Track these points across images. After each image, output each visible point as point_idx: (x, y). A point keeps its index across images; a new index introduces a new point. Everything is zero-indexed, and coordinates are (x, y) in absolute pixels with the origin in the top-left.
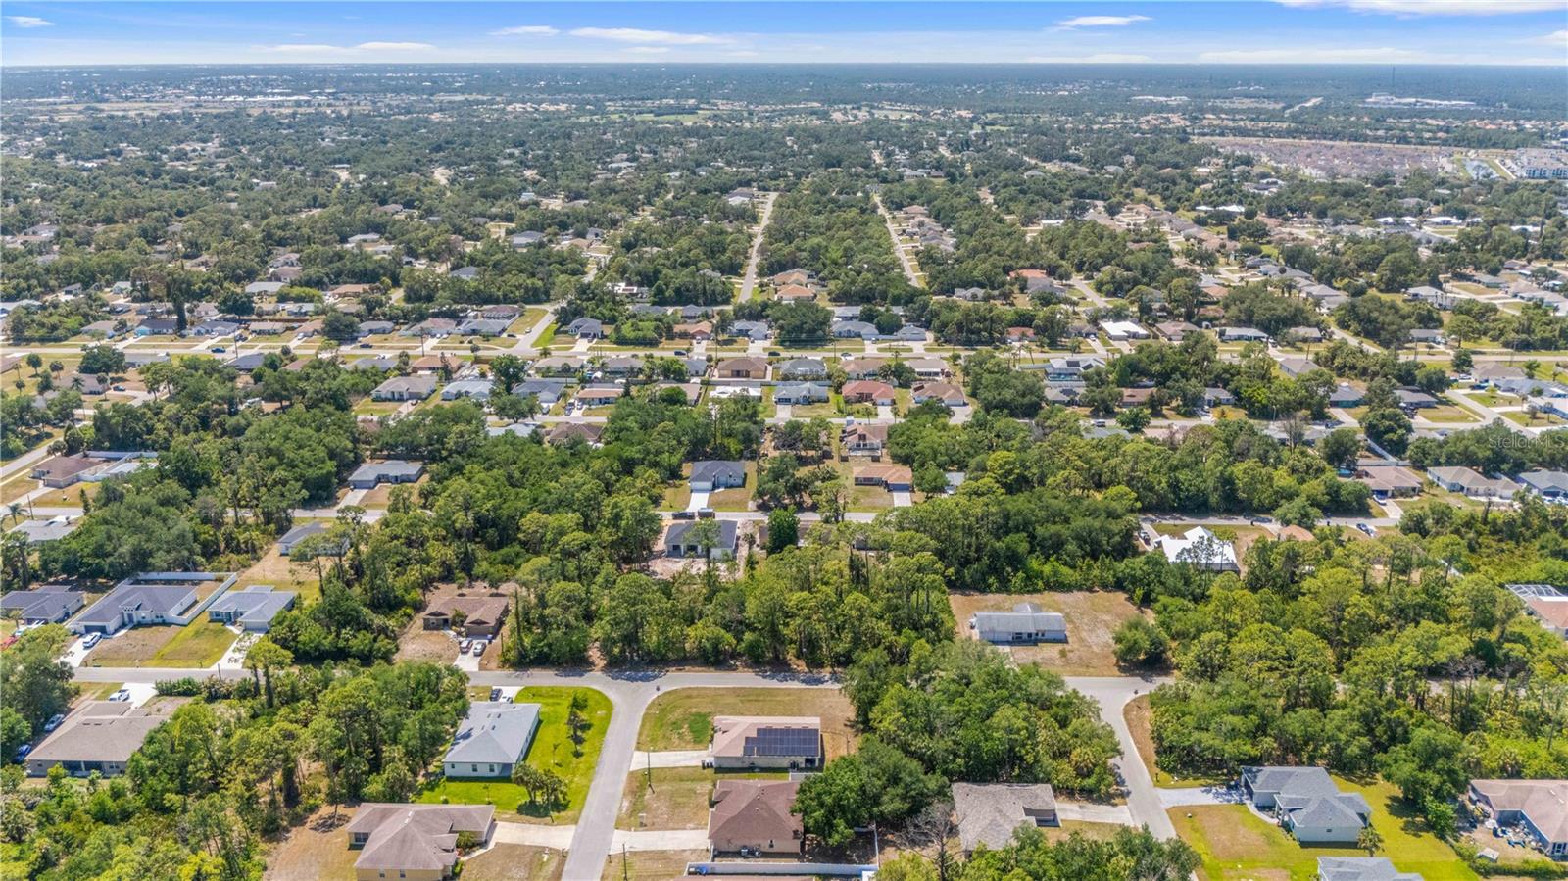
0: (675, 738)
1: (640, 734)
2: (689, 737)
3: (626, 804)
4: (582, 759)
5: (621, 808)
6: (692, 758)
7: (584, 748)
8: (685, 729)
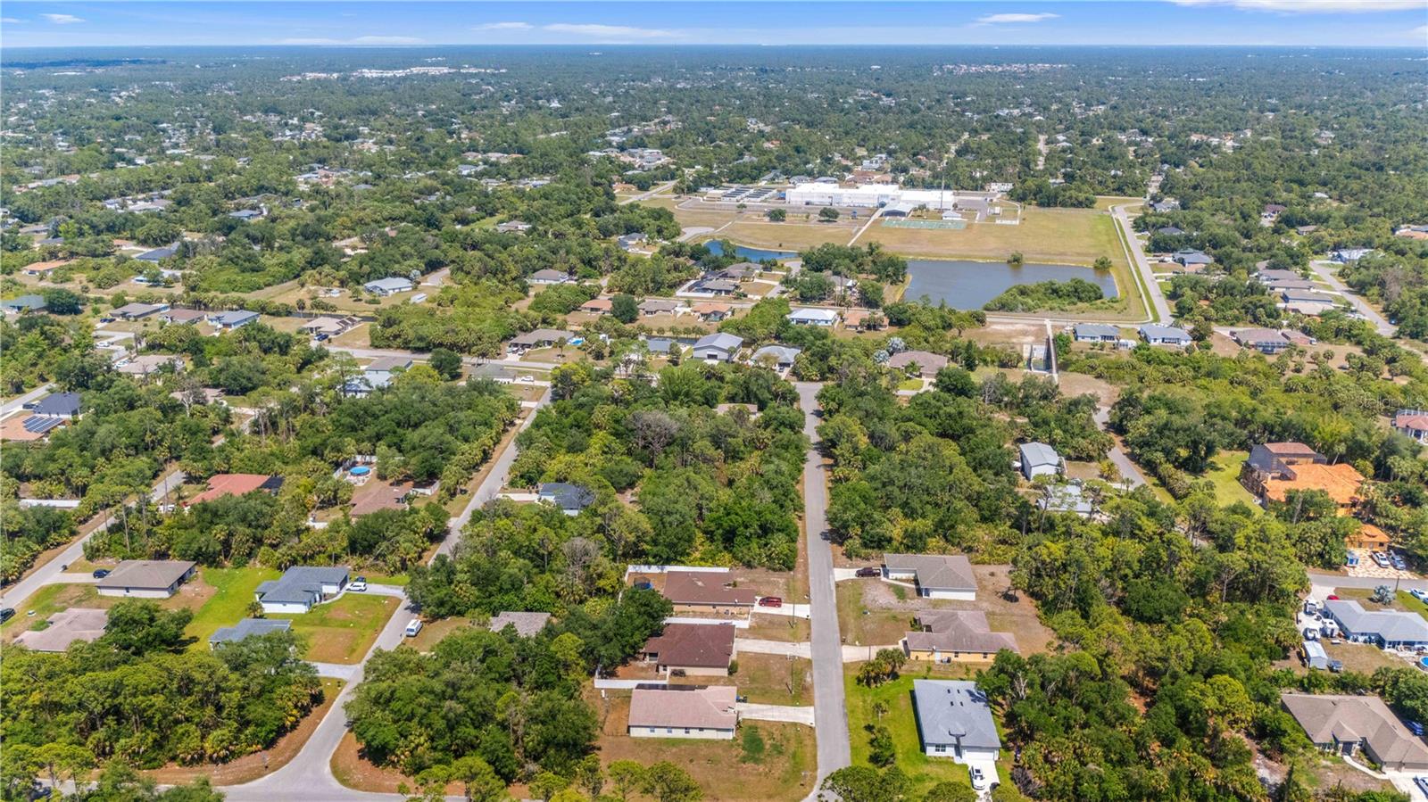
0: (777, 735)
1: (815, 746)
2: (763, 734)
3: (809, 679)
4: (863, 724)
5: (812, 676)
6: (757, 711)
7: (866, 736)
8: (768, 744)
